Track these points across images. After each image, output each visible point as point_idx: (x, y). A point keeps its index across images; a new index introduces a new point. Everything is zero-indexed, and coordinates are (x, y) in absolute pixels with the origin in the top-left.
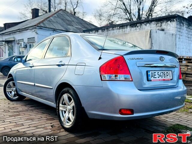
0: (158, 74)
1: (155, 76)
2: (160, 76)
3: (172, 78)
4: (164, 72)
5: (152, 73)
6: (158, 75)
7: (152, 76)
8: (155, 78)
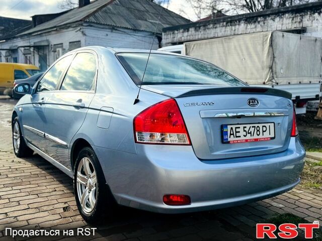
0: (245, 129)
1: (238, 134)
2: (249, 133)
3: (273, 136)
4: (256, 125)
5: (232, 128)
7: (231, 134)
8: (236, 137)
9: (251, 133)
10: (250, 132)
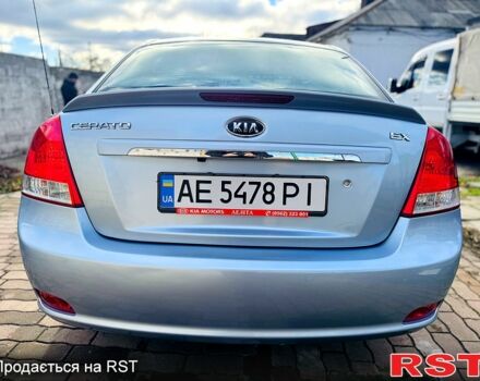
0: (227, 186)
1: (203, 196)
2: (236, 196)
4: (263, 181)
5: (186, 182)
6: (223, 190)
7: (182, 194)
8: (198, 201)
9: (244, 196)
10: (240, 193)
